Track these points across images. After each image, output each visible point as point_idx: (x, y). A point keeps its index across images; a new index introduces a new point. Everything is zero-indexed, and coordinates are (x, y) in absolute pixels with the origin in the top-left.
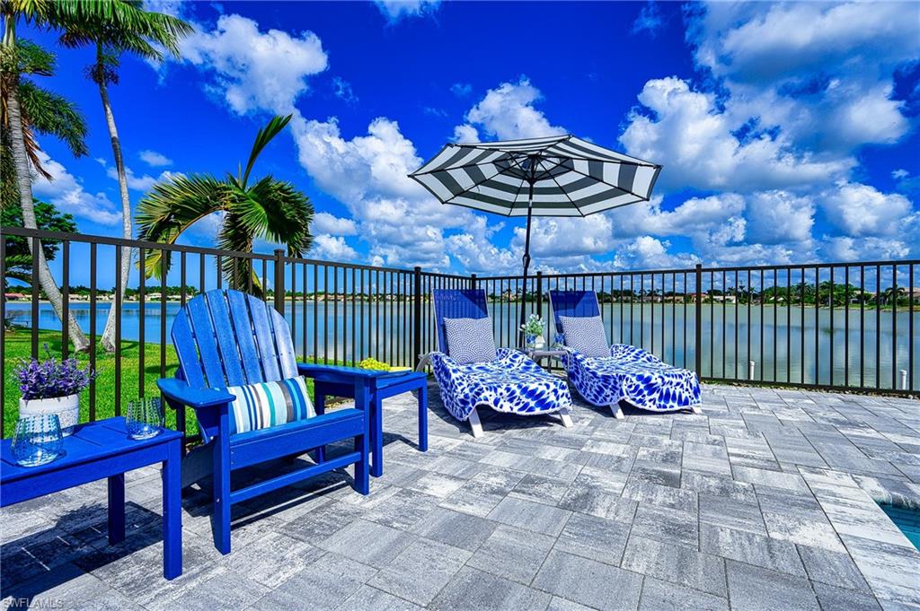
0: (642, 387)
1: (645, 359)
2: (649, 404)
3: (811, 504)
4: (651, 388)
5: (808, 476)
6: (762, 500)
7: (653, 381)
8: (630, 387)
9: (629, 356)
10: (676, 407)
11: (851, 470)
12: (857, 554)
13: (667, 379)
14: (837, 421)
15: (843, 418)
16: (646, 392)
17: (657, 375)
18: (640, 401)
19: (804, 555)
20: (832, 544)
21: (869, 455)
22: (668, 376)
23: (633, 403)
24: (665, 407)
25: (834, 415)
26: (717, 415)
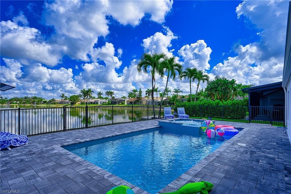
0: (15, 141)
1: (10, 135)
2: (17, 145)
3: (53, 149)
4: (18, 141)
5: (52, 147)
6: (47, 151)
7: (18, 139)
8: (13, 142)
9: (4, 135)
10: (24, 144)
11: (56, 144)
12: (60, 151)
13: (21, 138)
14: (52, 138)
15: (53, 138)
16: (16, 142)
17: (18, 138)
18: (16, 144)
19: (55, 153)
20: (57, 151)
21: (58, 142)
22: (21, 137)
23: (14, 145)
24: (21, 144)
25: (51, 138)
26: (31, 143)
